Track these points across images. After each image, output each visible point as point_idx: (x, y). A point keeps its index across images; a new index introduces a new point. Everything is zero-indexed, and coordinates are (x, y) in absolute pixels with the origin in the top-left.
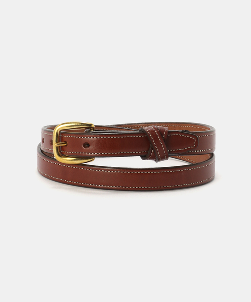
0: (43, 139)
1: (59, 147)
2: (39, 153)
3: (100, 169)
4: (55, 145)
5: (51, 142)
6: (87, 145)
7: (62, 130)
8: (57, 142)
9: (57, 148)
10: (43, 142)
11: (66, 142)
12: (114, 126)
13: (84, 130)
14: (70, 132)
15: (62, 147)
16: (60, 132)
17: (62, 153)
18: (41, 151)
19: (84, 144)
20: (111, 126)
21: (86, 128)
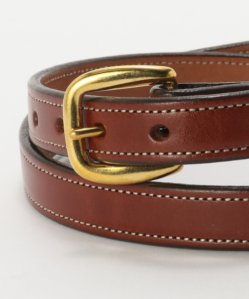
0: (35, 115)
1: (83, 140)
2: (27, 150)
3: (200, 195)
4: (70, 135)
5: (60, 123)
6: (161, 132)
7: (86, 93)
8: (75, 126)
9: (76, 142)
10: (36, 123)
11: (100, 126)
12: (212, 50)
13: (149, 88)
14: (111, 98)
15: (90, 139)
16: (82, 96)
17: (93, 157)
18: (33, 146)
19: (154, 128)
20: (205, 50)
21: (154, 82)
